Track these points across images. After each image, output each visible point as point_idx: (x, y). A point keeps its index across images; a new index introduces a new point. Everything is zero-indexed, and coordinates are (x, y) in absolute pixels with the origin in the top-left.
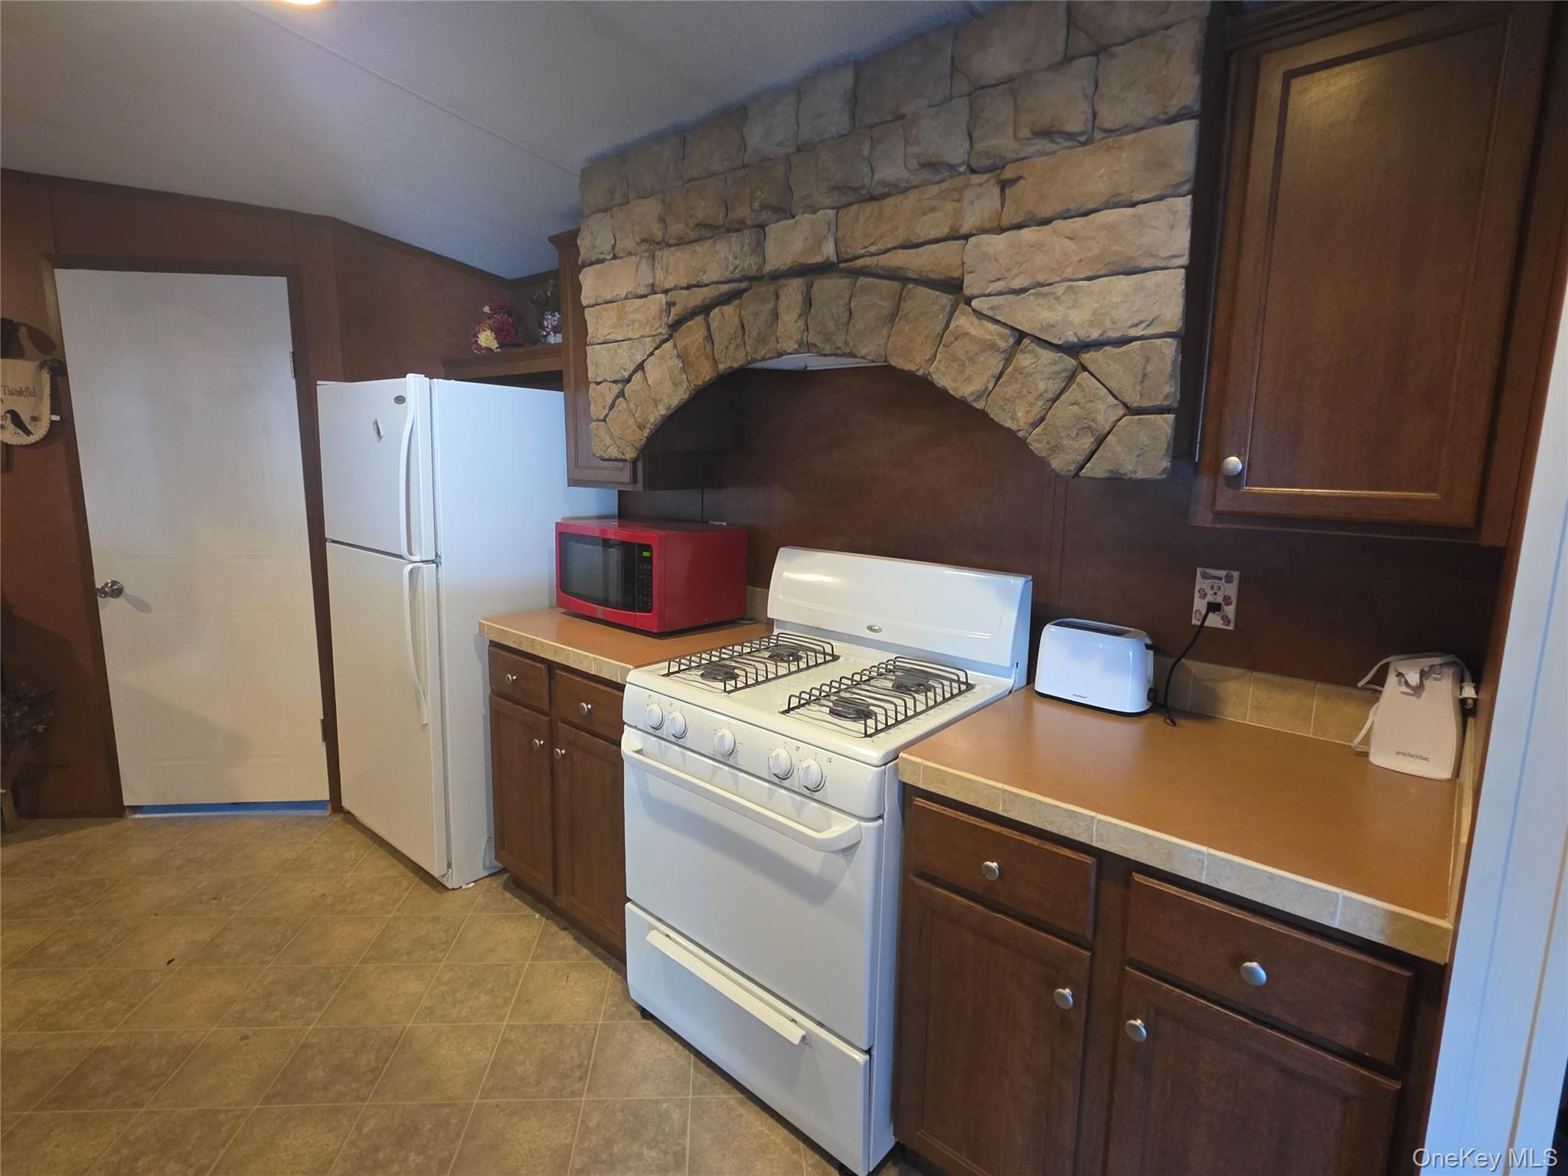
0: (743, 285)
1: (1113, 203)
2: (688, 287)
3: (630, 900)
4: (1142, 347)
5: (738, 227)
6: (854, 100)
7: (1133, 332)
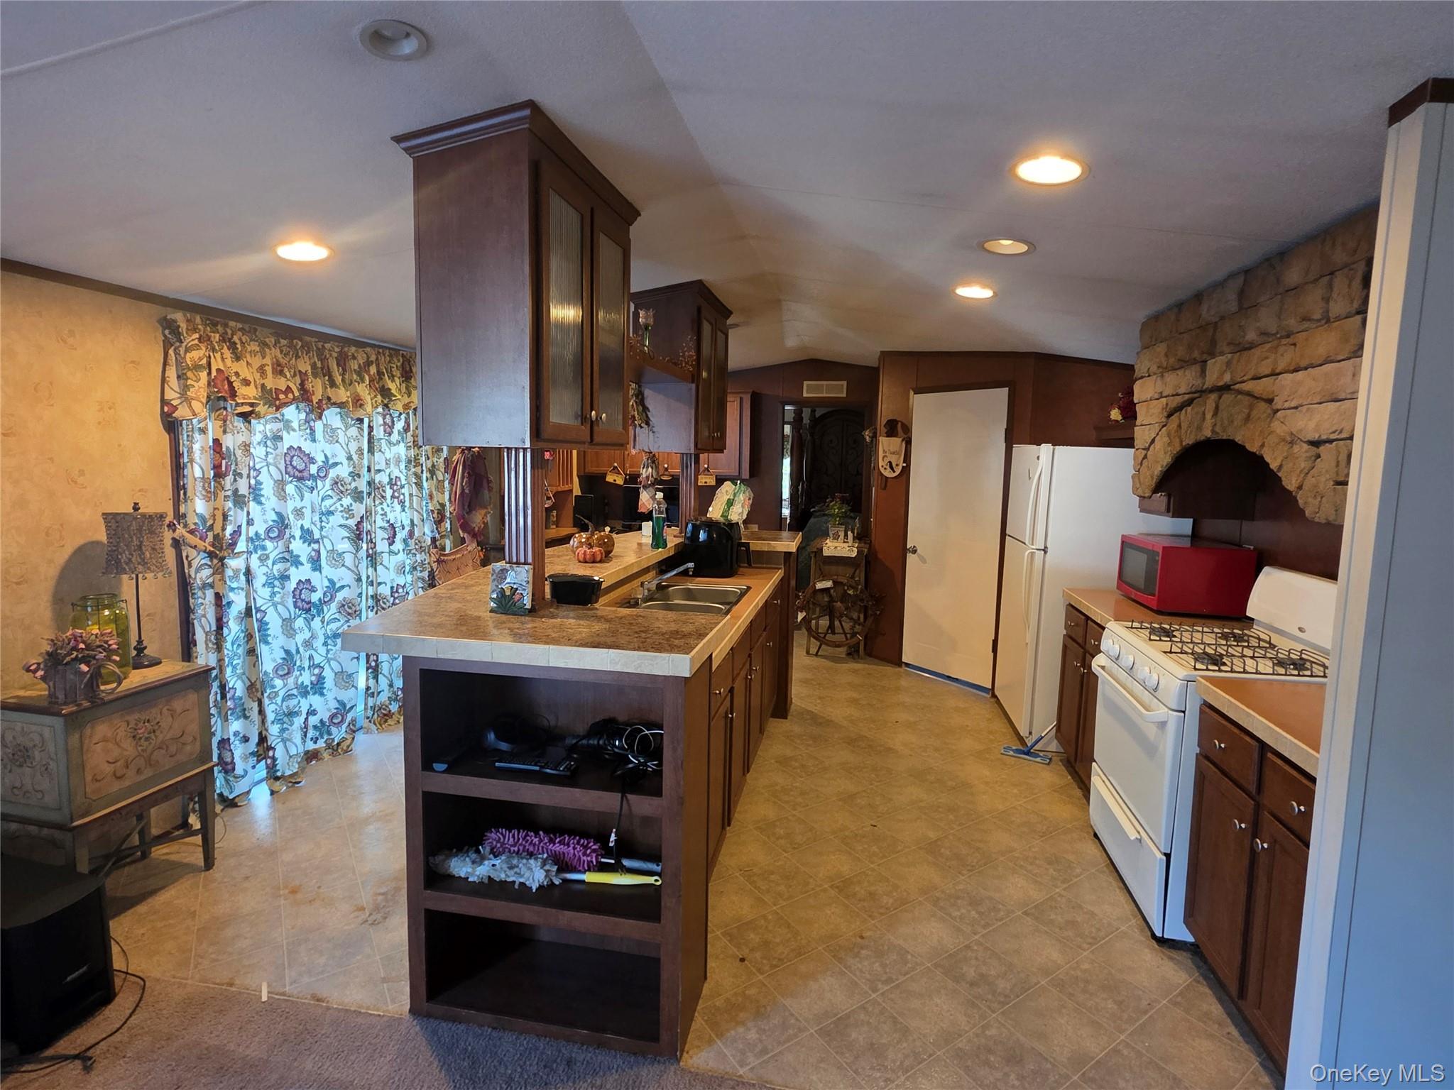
0: (1196, 395)
1: (1328, 361)
2: (1173, 396)
3: (1095, 761)
4: (1337, 445)
5: (1195, 362)
6: (1242, 294)
7: (1333, 437)
